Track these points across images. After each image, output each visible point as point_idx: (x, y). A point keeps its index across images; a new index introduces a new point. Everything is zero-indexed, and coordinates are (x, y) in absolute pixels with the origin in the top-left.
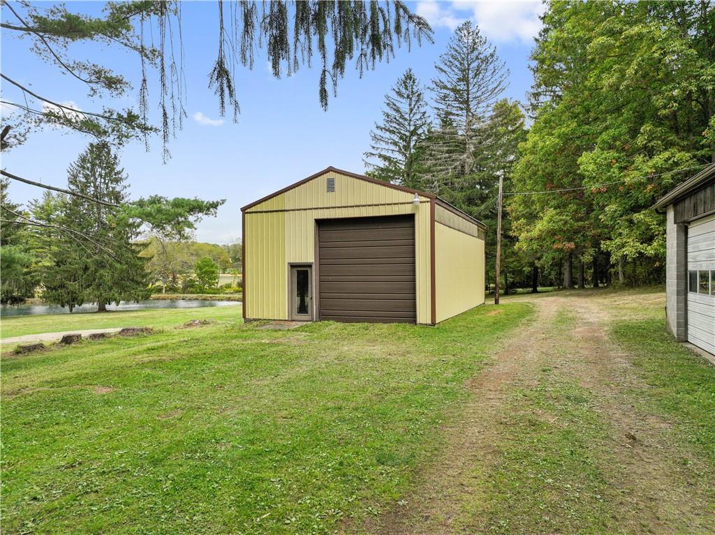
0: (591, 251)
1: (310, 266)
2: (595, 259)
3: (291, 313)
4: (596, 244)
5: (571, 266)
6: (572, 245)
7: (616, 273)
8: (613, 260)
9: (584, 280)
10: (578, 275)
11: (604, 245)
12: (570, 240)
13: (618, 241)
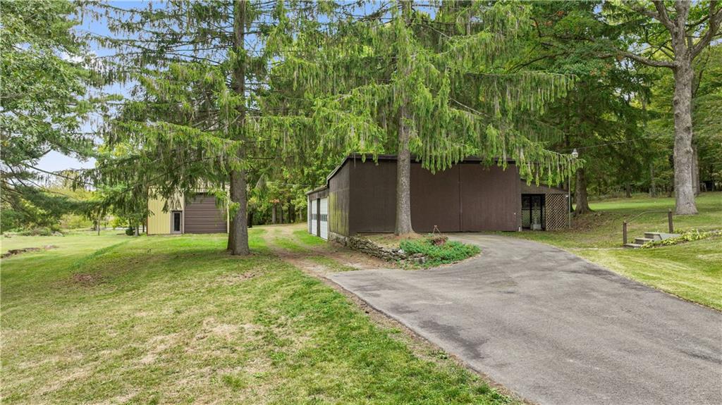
0: (287, 204)
1: (181, 211)
2: (289, 208)
3: (171, 231)
4: (289, 202)
5: (276, 211)
6: (278, 201)
7: (299, 215)
8: (296, 209)
9: (283, 220)
10: (280, 217)
11: (292, 202)
12: (277, 198)
13: (298, 200)
